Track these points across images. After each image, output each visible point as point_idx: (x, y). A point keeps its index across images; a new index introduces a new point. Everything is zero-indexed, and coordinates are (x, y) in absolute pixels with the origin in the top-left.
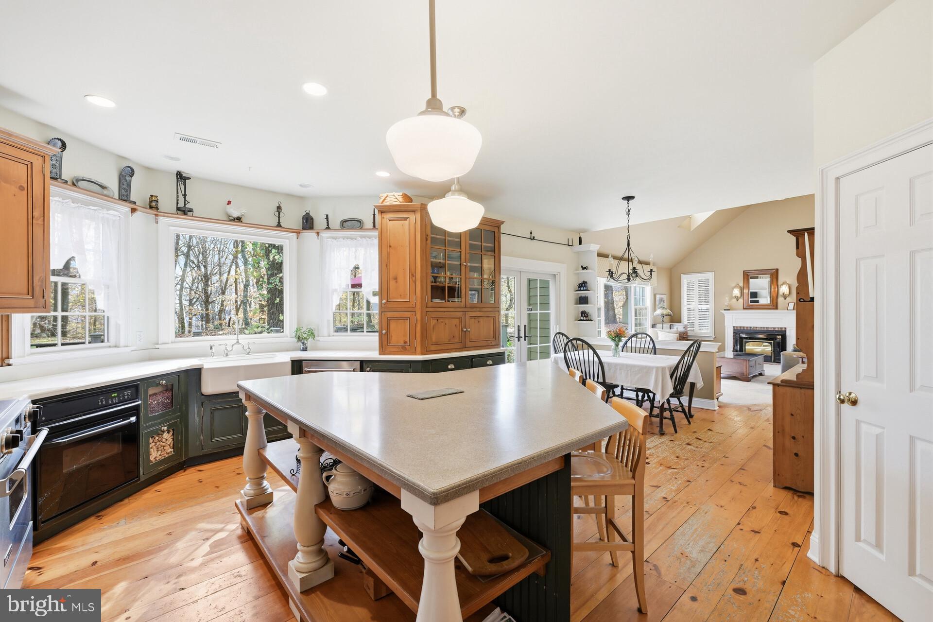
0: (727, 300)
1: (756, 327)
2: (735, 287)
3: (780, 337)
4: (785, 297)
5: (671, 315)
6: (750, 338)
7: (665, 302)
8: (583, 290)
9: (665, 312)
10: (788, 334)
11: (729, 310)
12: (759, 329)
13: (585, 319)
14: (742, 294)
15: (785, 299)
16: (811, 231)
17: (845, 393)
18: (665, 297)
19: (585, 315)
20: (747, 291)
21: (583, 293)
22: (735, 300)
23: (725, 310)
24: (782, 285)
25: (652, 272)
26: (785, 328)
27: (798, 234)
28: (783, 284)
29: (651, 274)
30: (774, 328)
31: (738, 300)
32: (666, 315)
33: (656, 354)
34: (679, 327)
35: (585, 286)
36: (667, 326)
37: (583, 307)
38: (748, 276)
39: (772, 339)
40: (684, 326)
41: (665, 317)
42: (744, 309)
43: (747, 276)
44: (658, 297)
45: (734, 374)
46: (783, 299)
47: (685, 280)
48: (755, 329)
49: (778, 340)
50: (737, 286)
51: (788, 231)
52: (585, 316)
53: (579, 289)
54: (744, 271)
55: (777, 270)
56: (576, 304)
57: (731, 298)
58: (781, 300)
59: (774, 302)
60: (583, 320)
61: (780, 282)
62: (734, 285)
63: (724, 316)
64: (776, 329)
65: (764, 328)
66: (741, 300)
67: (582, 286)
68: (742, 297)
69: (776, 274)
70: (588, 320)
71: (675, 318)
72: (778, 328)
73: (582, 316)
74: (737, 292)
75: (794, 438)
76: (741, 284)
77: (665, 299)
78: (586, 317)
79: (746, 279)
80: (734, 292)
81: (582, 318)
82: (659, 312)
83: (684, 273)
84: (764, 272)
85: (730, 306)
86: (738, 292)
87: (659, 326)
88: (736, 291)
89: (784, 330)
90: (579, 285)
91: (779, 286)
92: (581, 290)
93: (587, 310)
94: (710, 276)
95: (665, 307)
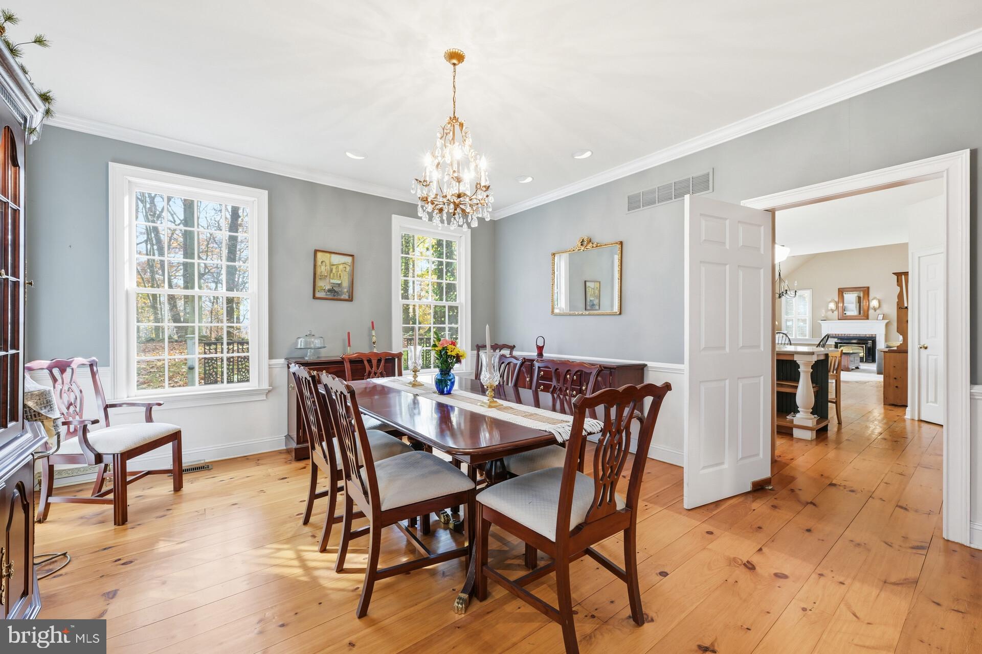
0: (824, 312)
2: (830, 302)
3: (871, 342)
4: (875, 309)
10: (877, 339)
11: (825, 320)
14: (837, 307)
15: (875, 311)
16: (906, 274)
17: (922, 344)
20: (842, 305)
22: (831, 312)
23: (821, 320)
24: (873, 300)
26: (875, 335)
27: (899, 275)
29: (796, 294)
30: (866, 335)
31: (833, 312)
39: (864, 344)
42: (839, 319)
43: (841, 292)
46: (873, 311)
49: (869, 346)
50: (833, 301)
51: (893, 273)
54: (838, 288)
55: (868, 288)
57: (827, 310)
58: (871, 312)
59: (866, 313)
61: (871, 298)
62: (830, 300)
63: (821, 325)
64: (868, 336)
66: (836, 313)
68: (837, 310)
69: (867, 291)
72: (869, 335)
74: (832, 306)
75: (895, 378)
76: (837, 299)
79: (840, 295)
80: (830, 306)
84: (855, 289)
85: (826, 317)
86: (833, 306)
88: (831, 304)
89: (874, 336)
91: (870, 301)
94: (808, 293)
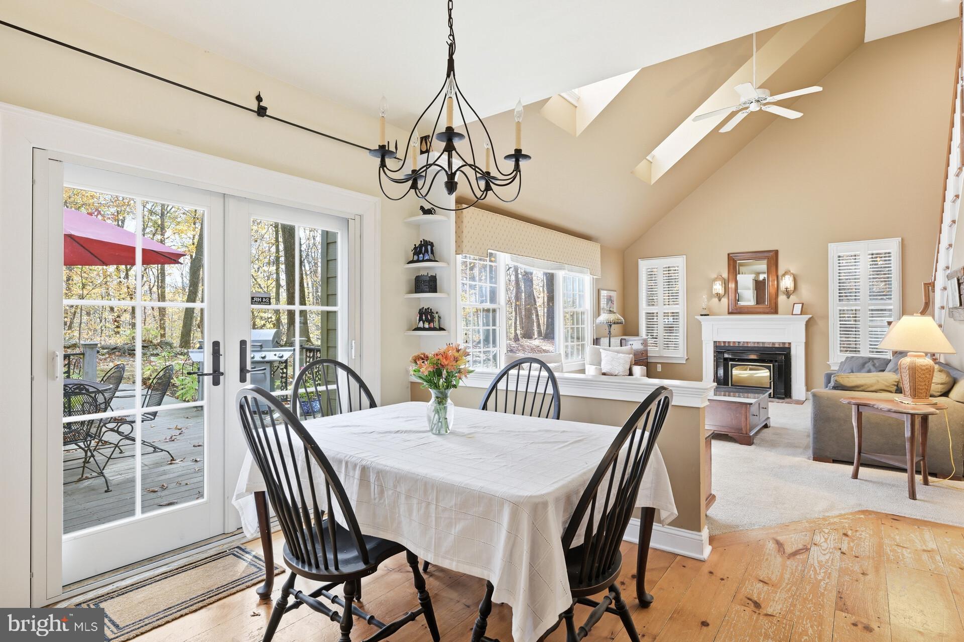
0: (705, 300)
1: (747, 342)
2: (715, 280)
3: (782, 357)
4: (788, 294)
5: (621, 323)
6: (739, 360)
7: (615, 303)
8: (423, 261)
9: (612, 317)
10: (793, 352)
11: (708, 315)
12: (753, 345)
13: (427, 326)
14: (727, 290)
15: (789, 297)
18: (614, 294)
19: (426, 317)
20: (733, 286)
21: (425, 267)
22: (717, 300)
23: (702, 315)
25: (522, 163)
26: (790, 344)
28: (784, 275)
29: (517, 168)
30: (774, 344)
31: (720, 300)
32: (614, 323)
33: (558, 418)
34: (635, 344)
35: (426, 251)
36: (615, 341)
37: (426, 299)
38: (735, 261)
39: (771, 361)
40: (641, 342)
41: (613, 326)
42: (729, 313)
43: (734, 263)
44: (604, 293)
45: (723, 431)
46: (785, 297)
47: (644, 266)
48: (746, 345)
49: (779, 363)
50: (719, 277)
52: (427, 320)
53: (416, 258)
54: (728, 254)
55: (776, 252)
56: (410, 292)
57: (711, 296)
58: (782, 299)
59: (773, 301)
60: (424, 329)
61: (781, 272)
62: (714, 276)
63: (701, 325)
64: (777, 346)
65: (758, 343)
66: (725, 300)
67: (420, 252)
68: (727, 295)
69: (774, 258)
70: (434, 329)
71: (629, 329)
72: (779, 343)
73: (421, 319)
74: (718, 288)
76: (725, 275)
77: (615, 299)
78: (430, 322)
79: (732, 267)
80: (715, 287)
81: (421, 325)
82: (604, 317)
83: (643, 258)
84: (757, 255)
85: (709, 309)
86: (720, 287)
87: (604, 341)
88: (718, 284)
89: (787, 346)
90: (415, 248)
91: (780, 277)
92: (418, 261)
93: (434, 306)
94: (679, 262)
95: (615, 310)
